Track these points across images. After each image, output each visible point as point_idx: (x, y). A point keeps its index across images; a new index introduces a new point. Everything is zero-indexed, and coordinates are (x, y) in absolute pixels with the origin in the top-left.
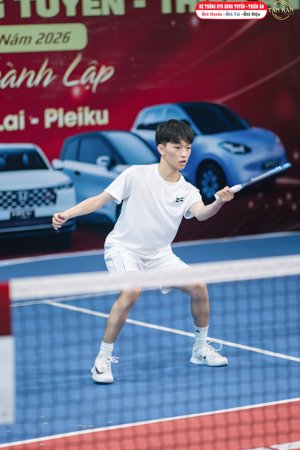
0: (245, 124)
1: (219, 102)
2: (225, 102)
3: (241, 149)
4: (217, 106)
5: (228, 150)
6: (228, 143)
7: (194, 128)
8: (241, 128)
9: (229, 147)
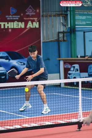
0: (24, 57)
1: (17, 51)
2: (18, 51)
3: (23, 64)
4: (16, 52)
5: (19, 64)
6: (19, 62)
7: (9, 58)
8: (23, 58)
9: (19, 63)
